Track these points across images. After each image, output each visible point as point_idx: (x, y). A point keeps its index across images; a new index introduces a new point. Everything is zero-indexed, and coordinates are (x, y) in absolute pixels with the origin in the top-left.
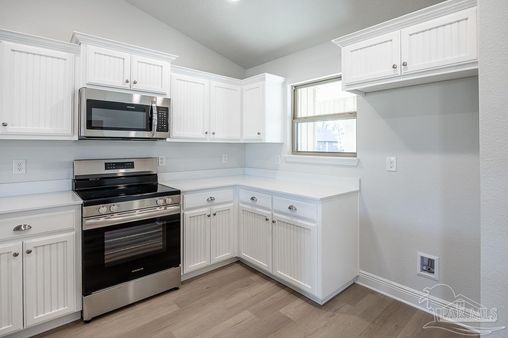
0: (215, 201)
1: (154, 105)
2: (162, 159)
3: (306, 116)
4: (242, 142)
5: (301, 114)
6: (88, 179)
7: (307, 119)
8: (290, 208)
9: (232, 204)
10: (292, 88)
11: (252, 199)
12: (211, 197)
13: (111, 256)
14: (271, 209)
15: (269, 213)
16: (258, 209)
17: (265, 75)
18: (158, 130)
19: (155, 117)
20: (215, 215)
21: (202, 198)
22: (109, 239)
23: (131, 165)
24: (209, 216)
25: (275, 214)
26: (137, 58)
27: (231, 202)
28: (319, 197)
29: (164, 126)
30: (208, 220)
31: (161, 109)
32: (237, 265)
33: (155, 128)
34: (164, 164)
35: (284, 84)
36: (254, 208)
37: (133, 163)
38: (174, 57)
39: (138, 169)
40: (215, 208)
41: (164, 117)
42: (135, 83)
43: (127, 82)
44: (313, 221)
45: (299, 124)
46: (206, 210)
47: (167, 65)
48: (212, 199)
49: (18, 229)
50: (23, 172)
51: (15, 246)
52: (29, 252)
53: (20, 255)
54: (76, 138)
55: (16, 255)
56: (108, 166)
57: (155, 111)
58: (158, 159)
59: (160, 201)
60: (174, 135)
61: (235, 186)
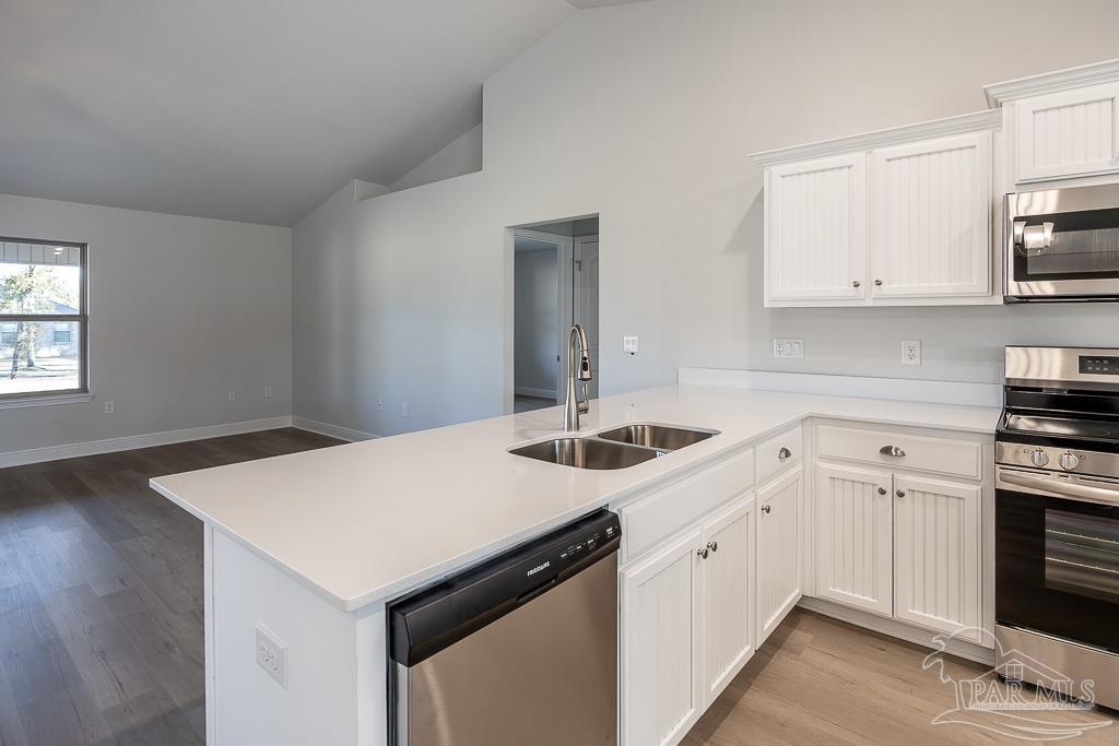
6: (1040, 389)
22: (1055, 528)
49: (886, 451)
50: (916, 361)
51: (882, 478)
52: (901, 495)
53: (889, 495)
54: (999, 301)
55: (882, 492)
56: (1088, 365)
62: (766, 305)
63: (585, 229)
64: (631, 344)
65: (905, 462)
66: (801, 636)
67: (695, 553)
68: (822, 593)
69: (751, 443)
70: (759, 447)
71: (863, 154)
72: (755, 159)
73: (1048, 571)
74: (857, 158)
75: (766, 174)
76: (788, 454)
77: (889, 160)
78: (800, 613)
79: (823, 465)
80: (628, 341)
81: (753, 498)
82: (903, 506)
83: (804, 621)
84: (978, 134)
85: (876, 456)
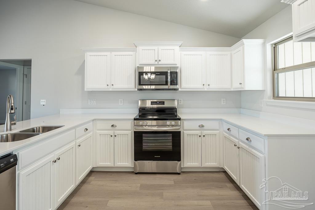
0: (205, 128)
1: (169, 71)
2: (180, 100)
3: (284, 67)
4: (232, 90)
5: (281, 65)
6: (145, 109)
7: (285, 70)
8: (247, 139)
9: (218, 132)
10: (272, 46)
11: (228, 129)
12: (202, 125)
14: (238, 138)
15: (237, 141)
16: (232, 137)
17: (243, 41)
18: (171, 84)
19: (169, 78)
20: (204, 136)
21: (196, 125)
22: (144, 137)
23: (163, 103)
24: (200, 136)
25: (240, 143)
26: (161, 48)
27: (217, 130)
29: (174, 81)
30: (200, 139)
31: (173, 73)
32: (223, 173)
33: (169, 83)
34: (182, 103)
35: (264, 45)
36: (230, 136)
37: (164, 102)
38: (180, 43)
39: (167, 105)
40: (205, 132)
41: (175, 77)
42: (160, 61)
43: (156, 61)
44: (261, 152)
45: (280, 74)
46: (198, 132)
47: (177, 48)
48: (202, 126)
49: (113, 126)
50: (122, 104)
51: (111, 133)
52: (115, 136)
53: (113, 136)
54: (137, 90)
55: (111, 136)
56: (152, 103)
57: (169, 74)
58: (178, 101)
59: (168, 122)
60: (182, 87)
61: (221, 119)
62: (85, 90)
63: (27, 63)
64: (43, 102)
65: (117, 128)
66: (92, 178)
67: (52, 162)
68: (98, 165)
69: (75, 128)
70: (77, 129)
71: (110, 53)
72: (83, 50)
73: (143, 147)
74: (108, 53)
75: (86, 54)
76: (87, 130)
77: (115, 55)
78: (91, 172)
79: (98, 132)
80: (42, 101)
81: (75, 143)
82: (116, 138)
83: (93, 174)
84: (132, 53)
85: (110, 127)
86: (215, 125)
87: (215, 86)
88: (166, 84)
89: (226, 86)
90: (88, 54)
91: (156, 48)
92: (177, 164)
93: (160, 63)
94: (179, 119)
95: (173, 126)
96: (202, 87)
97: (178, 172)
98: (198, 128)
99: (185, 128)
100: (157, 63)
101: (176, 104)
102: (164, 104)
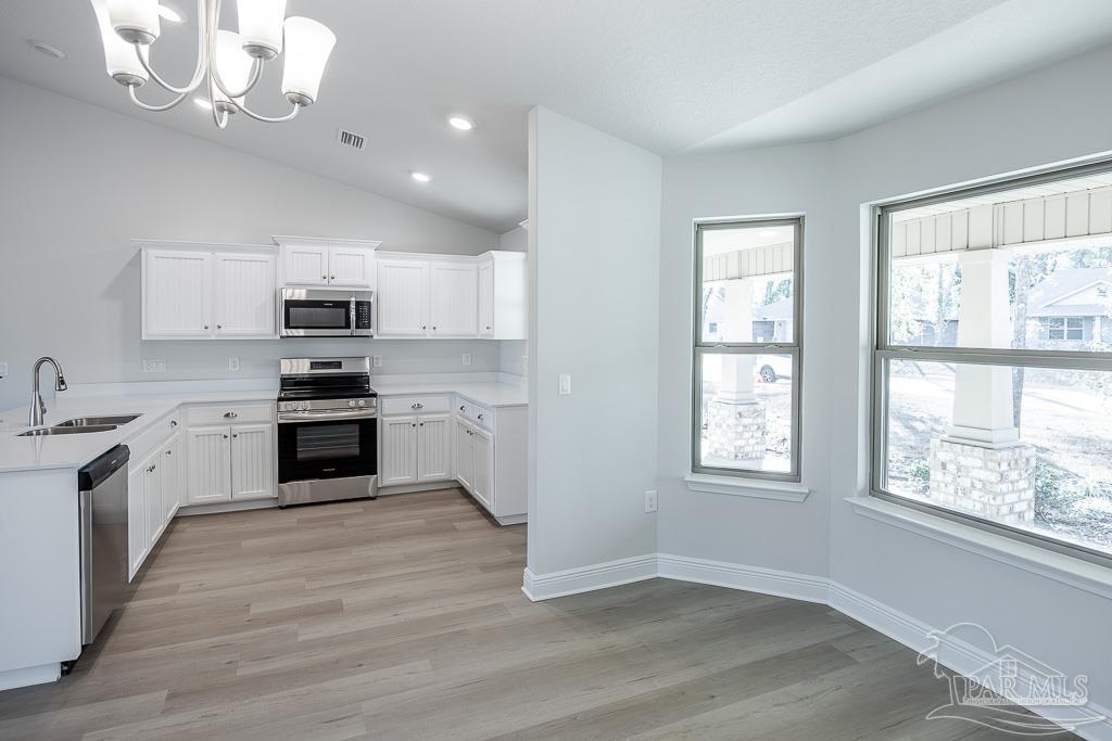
0: (423, 410)
2: (377, 358)
4: (479, 338)
6: (295, 379)
8: (479, 417)
9: (447, 415)
11: (462, 408)
12: (418, 404)
13: (303, 453)
17: (491, 253)
18: (357, 327)
19: (353, 313)
20: (421, 425)
21: (407, 404)
22: (301, 435)
23: (339, 365)
24: (414, 425)
25: (472, 425)
26: (335, 250)
27: (447, 412)
28: (491, 404)
29: (366, 323)
30: (413, 430)
31: (361, 304)
32: (457, 490)
33: (353, 324)
34: (380, 365)
36: (464, 421)
37: (340, 363)
38: (376, 243)
39: (346, 369)
40: (423, 418)
41: (365, 313)
42: (333, 277)
43: (325, 277)
44: (489, 430)
46: (411, 419)
47: (370, 253)
48: (419, 406)
49: (227, 415)
50: (238, 369)
51: (225, 430)
52: (235, 436)
53: (229, 437)
54: (278, 337)
55: (226, 437)
56: (313, 365)
57: (353, 306)
58: (372, 359)
59: (352, 403)
60: (381, 332)
61: (452, 393)
62: (144, 339)
65: (237, 419)
68: (193, 502)
70: (159, 423)
71: (210, 253)
72: (137, 243)
73: (298, 455)
74: (205, 255)
75: (144, 253)
76: (175, 424)
77: (224, 260)
79: (191, 429)
82: (236, 442)
84: (268, 256)
85: (221, 418)
86: (441, 403)
87: (446, 330)
88: (348, 326)
89: (467, 330)
90: (153, 252)
91: (324, 249)
92: (369, 479)
93: (332, 282)
94: (375, 395)
95: (361, 408)
96: (421, 331)
97: (371, 495)
98: (412, 411)
99: (385, 412)
100: (325, 281)
101: (366, 367)
102: (340, 368)
